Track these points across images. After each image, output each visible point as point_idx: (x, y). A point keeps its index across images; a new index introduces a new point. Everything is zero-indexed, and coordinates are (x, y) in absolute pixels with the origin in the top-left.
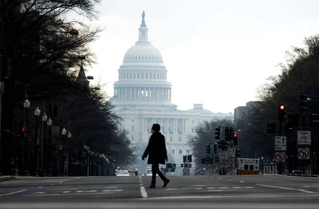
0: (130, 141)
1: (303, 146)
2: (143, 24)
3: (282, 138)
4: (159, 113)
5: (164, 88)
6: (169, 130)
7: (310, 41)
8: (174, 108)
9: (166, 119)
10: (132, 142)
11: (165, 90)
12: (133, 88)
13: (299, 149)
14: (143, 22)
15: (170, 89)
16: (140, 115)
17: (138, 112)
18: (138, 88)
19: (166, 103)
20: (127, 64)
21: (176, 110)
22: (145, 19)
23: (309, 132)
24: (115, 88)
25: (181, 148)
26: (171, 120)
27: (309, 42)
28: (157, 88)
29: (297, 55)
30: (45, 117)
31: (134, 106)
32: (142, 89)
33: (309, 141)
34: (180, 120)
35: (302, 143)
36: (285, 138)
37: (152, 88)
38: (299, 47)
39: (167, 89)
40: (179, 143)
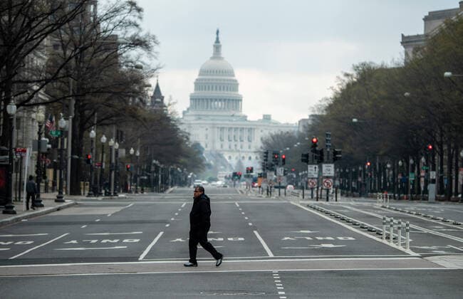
0: (203, 149)
1: (327, 177)
2: (217, 41)
3: (314, 166)
4: (231, 123)
5: (236, 100)
6: (240, 138)
7: (358, 67)
8: (245, 118)
9: (237, 128)
10: (206, 149)
11: (237, 101)
12: (207, 99)
13: (324, 180)
14: (217, 39)
15: (241, 100)
16: (213, 124)
17: (211, 122)
18: (211, 100)
19: (237, 114)
20: (201, 77)
21: (246, 120)
22: (219, 36)
23: (333, 166)
24: (191, 99)
25: (250, 155)
26: (242, 129)
27: (356, 68)
28: (229, 100)
29: (347, 80)
30: (112, 142)
31: (207, 116)
32: (216, 100)
33: (332, 173)
34: (250, 130)
35: (326, 175)
36: (317, 166)
37: (225, 100)
38: (349, 72)
39: (239, 100)
40: (249, 150)
